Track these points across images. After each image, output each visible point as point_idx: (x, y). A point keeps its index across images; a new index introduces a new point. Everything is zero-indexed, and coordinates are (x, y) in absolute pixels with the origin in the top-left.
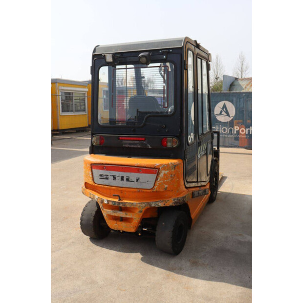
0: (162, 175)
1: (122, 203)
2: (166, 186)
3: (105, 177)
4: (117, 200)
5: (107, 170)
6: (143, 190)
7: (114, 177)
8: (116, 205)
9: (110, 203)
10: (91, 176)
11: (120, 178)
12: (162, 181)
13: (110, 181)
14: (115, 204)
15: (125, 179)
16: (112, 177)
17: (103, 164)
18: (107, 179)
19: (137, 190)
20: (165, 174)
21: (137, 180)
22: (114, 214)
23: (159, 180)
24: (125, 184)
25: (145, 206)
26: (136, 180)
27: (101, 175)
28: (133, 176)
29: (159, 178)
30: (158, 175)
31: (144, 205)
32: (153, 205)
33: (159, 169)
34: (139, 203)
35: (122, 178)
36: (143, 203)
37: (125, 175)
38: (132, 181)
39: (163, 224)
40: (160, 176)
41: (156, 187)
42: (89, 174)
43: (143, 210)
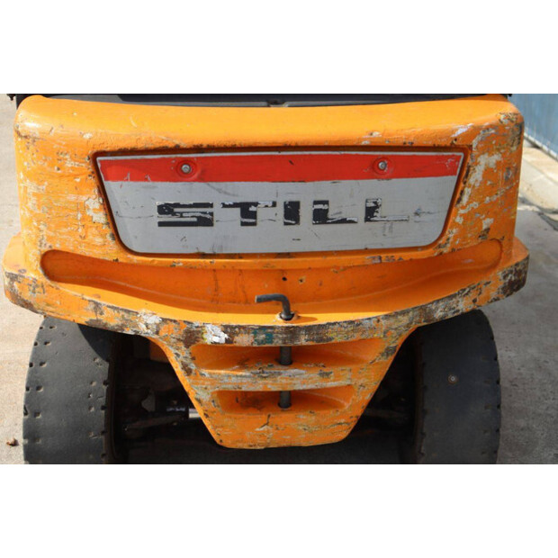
0: (476, 177)
1: (309, 329)
2: (487, 223)
3: (190, 215)
4: (276, 320)
5: (201, 179)
6: (397, 255)
7: (248, 212)
8: (278, 342)
9: (244, 340)
10: (100, 217)
11: (280, 210)
12: (475, 205)
13: (228, 233)
14: (270, 338)
15: (306, 213)
16: (238, 210)
17: (177, 149)
18: (206, 222)
19: (367, 259)
20: (488, 172)
21: (370, 213)
22: (260, 386)
23: (465, 199)
24: (308, 236)
25: (408, 326)
26: (360, 214)
27: (164, 209)
28: (346, 195)
29: (468, 191)
30: (463, 177)
31: (404, 320)
32: (438, 314)
33: (466, 150)
34: (387, 317)
35: (292, 212)
36: (404, 313)
37: (306, 193)
38: (343, 221)
39: (453, 379)
40: (472, 180)
41: (452, 233)
42: (82, 208)
43: (399, 342)
